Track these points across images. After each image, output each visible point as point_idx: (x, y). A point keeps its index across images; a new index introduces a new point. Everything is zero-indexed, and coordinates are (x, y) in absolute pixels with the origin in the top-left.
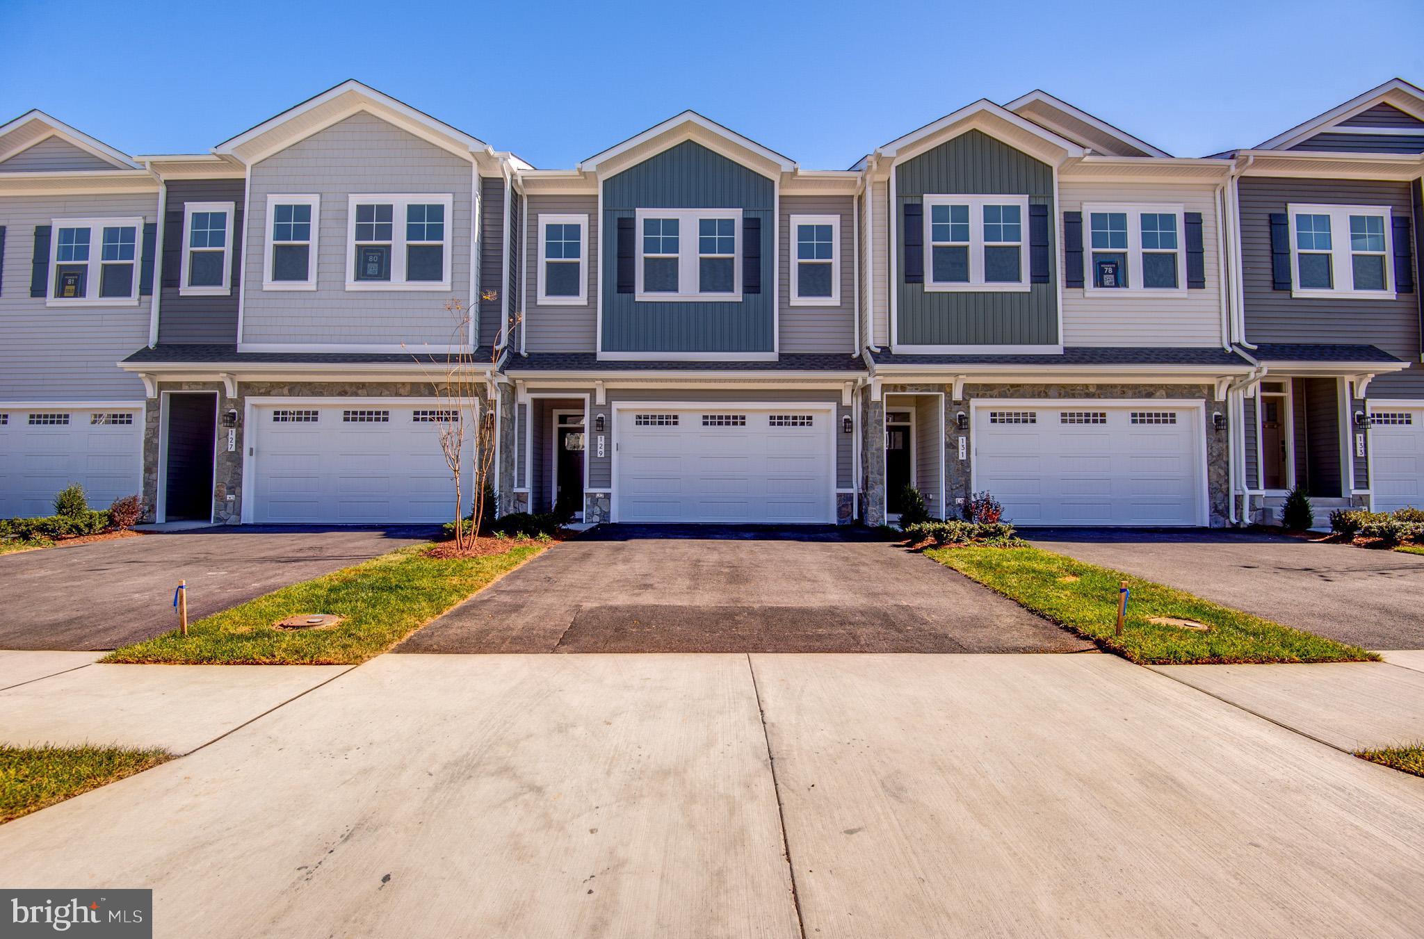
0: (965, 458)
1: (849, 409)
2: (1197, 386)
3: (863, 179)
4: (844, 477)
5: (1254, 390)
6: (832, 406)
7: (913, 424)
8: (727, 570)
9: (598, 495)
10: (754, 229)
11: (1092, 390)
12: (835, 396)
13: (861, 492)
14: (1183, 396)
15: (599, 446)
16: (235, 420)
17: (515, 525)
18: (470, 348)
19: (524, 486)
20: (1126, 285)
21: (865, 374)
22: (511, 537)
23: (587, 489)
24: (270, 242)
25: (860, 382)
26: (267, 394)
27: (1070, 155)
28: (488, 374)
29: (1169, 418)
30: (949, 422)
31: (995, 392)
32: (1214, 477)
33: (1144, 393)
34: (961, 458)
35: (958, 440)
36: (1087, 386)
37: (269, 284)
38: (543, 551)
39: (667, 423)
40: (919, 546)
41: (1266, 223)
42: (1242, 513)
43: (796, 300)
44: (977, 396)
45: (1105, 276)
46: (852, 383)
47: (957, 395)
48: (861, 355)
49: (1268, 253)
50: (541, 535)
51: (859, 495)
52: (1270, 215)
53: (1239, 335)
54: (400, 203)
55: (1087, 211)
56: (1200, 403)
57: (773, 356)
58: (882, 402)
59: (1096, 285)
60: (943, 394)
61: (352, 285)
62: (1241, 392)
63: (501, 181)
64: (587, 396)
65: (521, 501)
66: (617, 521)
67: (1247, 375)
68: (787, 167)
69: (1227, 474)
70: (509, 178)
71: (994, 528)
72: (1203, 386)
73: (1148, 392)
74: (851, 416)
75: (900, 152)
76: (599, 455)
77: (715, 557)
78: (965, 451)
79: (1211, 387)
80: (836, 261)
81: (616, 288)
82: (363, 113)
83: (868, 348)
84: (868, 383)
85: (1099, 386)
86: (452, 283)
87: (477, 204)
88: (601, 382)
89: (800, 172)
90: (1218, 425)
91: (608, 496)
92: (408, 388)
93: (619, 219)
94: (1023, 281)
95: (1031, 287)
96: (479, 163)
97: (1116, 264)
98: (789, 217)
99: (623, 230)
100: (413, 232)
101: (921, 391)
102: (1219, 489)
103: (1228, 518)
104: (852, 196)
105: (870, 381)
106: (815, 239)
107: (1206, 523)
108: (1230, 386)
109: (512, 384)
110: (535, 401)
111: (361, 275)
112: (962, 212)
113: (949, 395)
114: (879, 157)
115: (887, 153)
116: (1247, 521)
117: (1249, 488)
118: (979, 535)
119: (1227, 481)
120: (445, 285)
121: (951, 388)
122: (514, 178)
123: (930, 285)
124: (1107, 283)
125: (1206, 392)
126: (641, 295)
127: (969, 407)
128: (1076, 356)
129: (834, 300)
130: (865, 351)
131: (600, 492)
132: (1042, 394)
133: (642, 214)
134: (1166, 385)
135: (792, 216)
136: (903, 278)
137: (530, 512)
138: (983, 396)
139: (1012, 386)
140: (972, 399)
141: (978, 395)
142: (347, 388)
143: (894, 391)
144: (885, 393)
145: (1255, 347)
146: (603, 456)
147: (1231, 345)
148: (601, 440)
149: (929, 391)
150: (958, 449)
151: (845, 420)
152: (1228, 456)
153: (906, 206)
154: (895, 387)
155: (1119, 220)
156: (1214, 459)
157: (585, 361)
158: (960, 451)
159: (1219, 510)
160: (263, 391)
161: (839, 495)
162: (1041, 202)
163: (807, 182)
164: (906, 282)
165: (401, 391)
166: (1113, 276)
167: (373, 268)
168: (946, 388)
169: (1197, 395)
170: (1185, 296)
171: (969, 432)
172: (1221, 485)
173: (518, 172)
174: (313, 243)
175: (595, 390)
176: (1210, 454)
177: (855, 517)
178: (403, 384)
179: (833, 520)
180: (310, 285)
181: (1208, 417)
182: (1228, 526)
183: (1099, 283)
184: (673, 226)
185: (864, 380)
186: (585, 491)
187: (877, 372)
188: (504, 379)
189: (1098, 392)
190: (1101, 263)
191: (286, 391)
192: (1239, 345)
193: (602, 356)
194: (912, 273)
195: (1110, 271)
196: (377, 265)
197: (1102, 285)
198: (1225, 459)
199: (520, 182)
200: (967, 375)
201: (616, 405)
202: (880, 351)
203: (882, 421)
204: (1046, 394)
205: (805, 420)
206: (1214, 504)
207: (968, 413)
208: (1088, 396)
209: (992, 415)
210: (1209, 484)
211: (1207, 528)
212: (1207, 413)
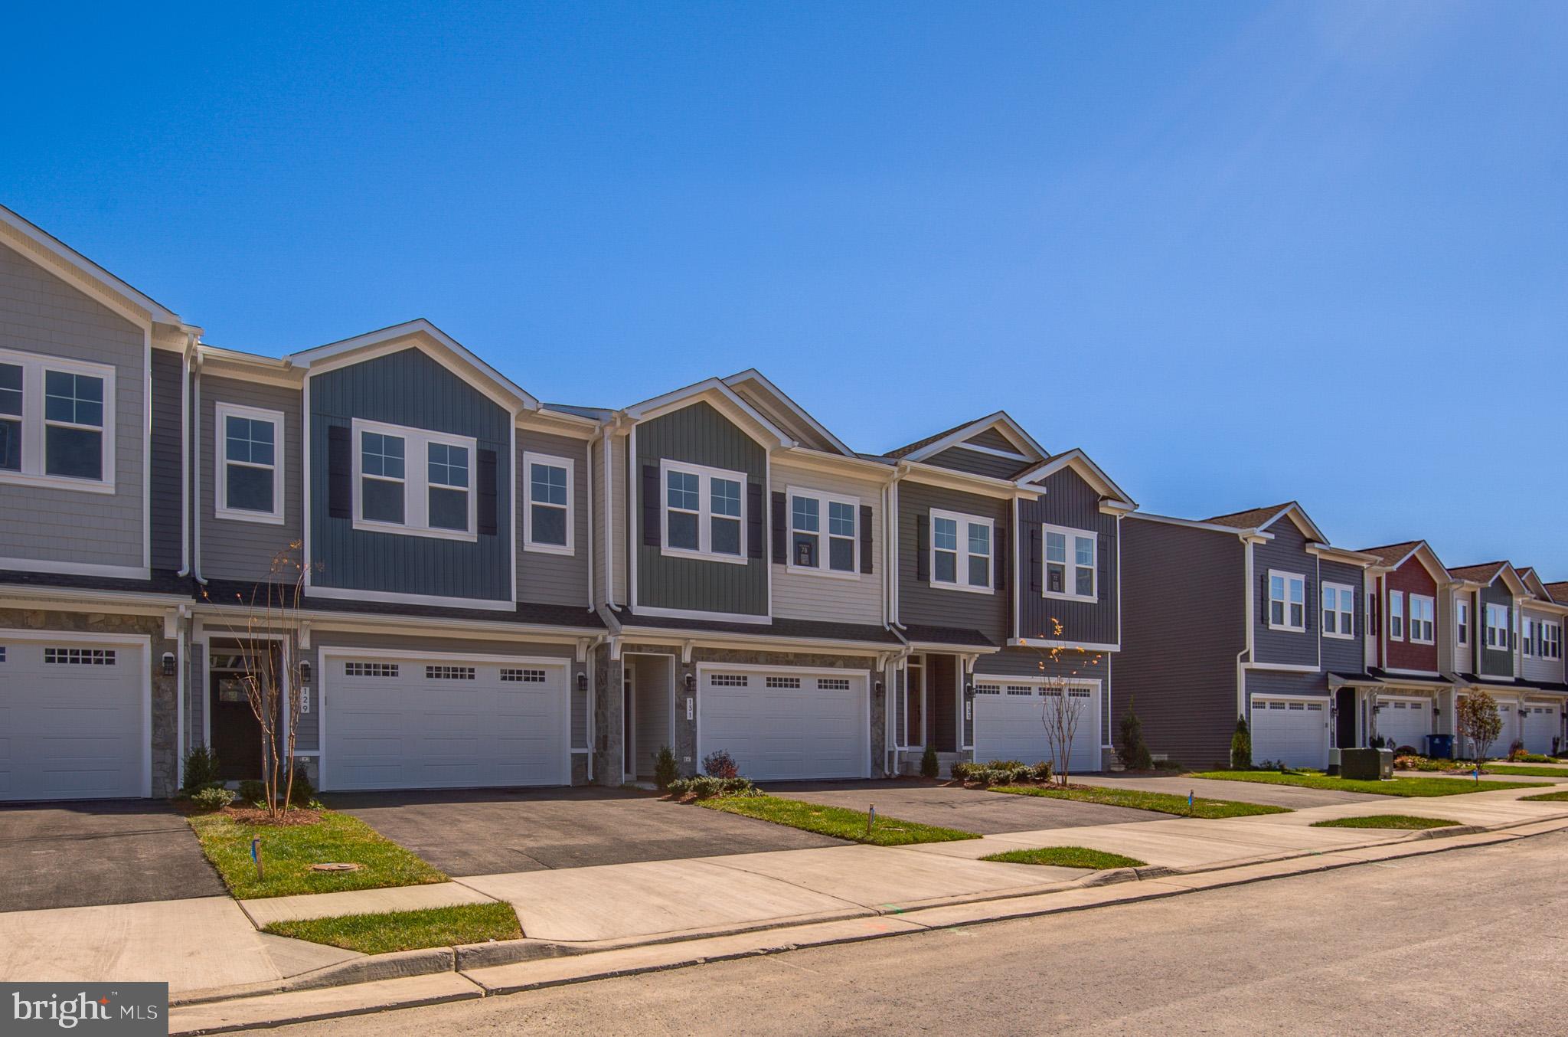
0: (692, 718)
1: (583, 666)
2: (865, 658)
4: (578, 738)
5: (903, 664)
6: (567, 662)
7: (633, 681)
9: (302, 759)
10: (490, 465)
11: (791, 658)
12: (570, 651)
13: (596, 751)
14: (855, 667)
15: (303, 699)
18: (144, 572)
20: (817, 566)
21: (605, 632)
25: (600, 639)
27: (782, 445)
29: (844, 685)
30: (679, 683)
31: (717, 656)
32: (875, 736)
34: (688, 718)
35: (686, 702)
36: (787, 654)
39: (384, 674)
41: (915, 522)
42: (893, 766)
43: (530, 546)
45: (802, 555)
46: (589, 639)
47: (687, 658)
48: (596, 610)
49: (916, 548)
51: (594, 755)
52: (918, 516)
53: (894, 618)
54: (36, 366)
55: (791, 493)
57: (510, 606)
58: (620, 661)
59: (795, 563)
60: (674, 655)
62: (895, 665)
64: (287, 638)
66: (324, 790)
67: (899, 651)
68: (529, 404)
69: (884, 733)
70: (189, 354)
72: (869, 657)
73: (829, 661)
74: (585, 673)
75: (641, 414)
76: (302, 710)
78: (692, 712)
80: (570, 508)
81: (327, 511)
83: (608, 605)
84: (608, 642)
85: (796, 655)
86: (116, 481)
88: (306, 623)
89: (541, 411)
90: (878, 692)
91: (315, 760)
92: (42, 618)
93: (331, 428)
94: (742, 554)
95: (748, 561)
96: (153, 333)
97: (811, 545)
98: (524, 453)
99: (335, 441)
101: (655, 652)
102: (878, 746)
103: (883, 770)
104: (587, 442)
105: (610, 639)
106: (549, 482)
107: (869, 776)
108: (887, 660)
110: (213, 641)
112: (693, 481)
113: (679, 657)
114: (623, 416)
115: (629, 413)
116: (897, 772)
117: (899, 746)
119: (884, 739)
120: (106, 487)
121: (681, 650)
123: (666, 549)
124: (803, 562)
125: (870, 663)
126: (360, 522)
127: (695, 669)
128: (782, 627)
129: (568, 549)
130: (606, 607)
131: (305, 755)
132: (753, 660)
133: (360, 427)
134: (844, 656)
135: (527, 452)
136: (642, 538)
138: (707, 660)
139: (731, 651)
140: (698, 663)
141: (703, 658)
143: (632, 650)
144: (623, 653)
145: (904, 628)
146: (307, 711)
147: (889, 624)
148: (305, 692)
149: (662, 652)
150: (686, 709)
151: (579, 677)
152: (884, 719)
153: (644, 466)
154: (633, 647)
155: (814, 506)
156: (875, 721)
157: (287, 595)
158: (688, 712)
159: (877, 764)
161: (573, 755)
162: (756, 481)
163: (545, 420)
164: (645, 544)
165: (32, 621)
166: (807, 556)
168: (676, 650)
169: (864, 666)
170: (858, 579)
171: (695, 694)
172: (879, 743)
175: (298, 631)
176: (872, 717)
177: (590, 777)
178: (36, 611)
179: (568, 780)
181: (872, 685)
182: (883, 777)
183: (798, 562)
184: (396, 445)
185: (604, 638)
186: (286, 754)
187: (617, 631)
189: (795, 659)
190: (800, 541)
192: (894, 625)
193: (310, 591)
194: (650, 535)
195: (806, 551)
197: (800, 564)
198: (882, 720)
200: (697, 639)
201: (324, 651)
202: (620, 609)
203: (620, 680)
204: (756, 659)
205: (538, 676)
206: (875, 758)
207: (695, 675)
208: (789, 663)
209: (713, 677)
210: (872, 741)
211: (868, 779)
212: (871, 681)
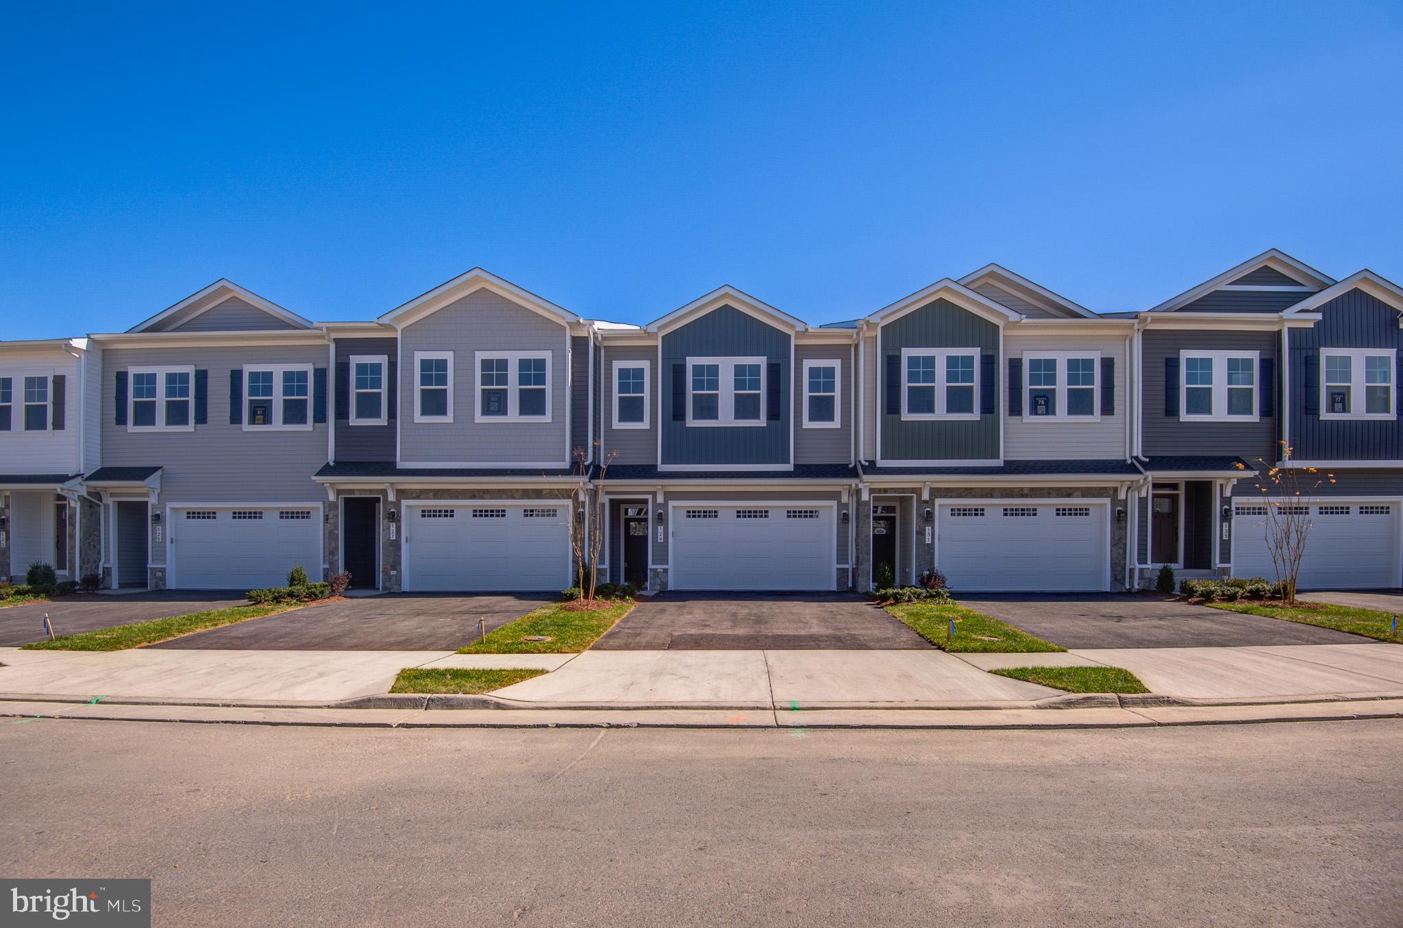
0: (930, 542)
1: (846, 505)
2: (1104, 489)
3: (858, 334)
4: (842, 556)
5: (1147, 491)
6: (834, 503)
7: (897, 515)
8: (754, 618)
9: (659, 570)
10: (776, 373)
11: (1026, 492)
12: (835, 496)
13: (854, 566)
14: (1094, 496)
15: (659, 534)
16: (394, 517)
17: (605, 592)
18: (566, 464)
19: (604, 564)
20: (1054, 413)
21: (857, 481)
22: (607, 599)
23: (650, 566)
24: (418, 387)
25: (854, 486)
26: (418, 497)
27: (1010, 320)
28: (582, 484)
29: (1083, 512)
30: (919, 515)
31: (954, 494)
32: (1115, 555)
33: (1065, 493)
34: (927, 542)
35: (925, 529)
36: (1022, 489)
37: (419, 418)
38: (633, 608)
39: (710, 516)
40: (884, 604)
41: (1164, 365)
42: (1133, 581)
43: (807, 424)
44: (941, 497)
45: (1038, 407)
46: (848, 487)
48: (855, 465)
49: (1163, 388)
50: (628, 598)
51: (853, 569)
52: (1167, 359)
53: (1138, 451)
54: (514, 358)
55: (1027, 357)
56: (1107, 501)
57: (789, 467)
58: (870, 501)
59: (1031, 414)
60: (915, 495)
61: (479, 418)
62: (1137, 493)
63: (586, 339)
64: (650, 497)
65: (602, 575)
66: (673, 589)
67: (1138, 481)
68: (800, 327)
69: (1125, 553)
70: (592, 336)
71: (936, 592)
72: (1110, 488)
73: (1068, 493)
74: (848, 511)
75: (882, 318)
76: (659, 541)
77: (746, 611)
78: (930, 537)
79: (1116, 489)
80: (837, 394)
81: (671, 417)
82: (483, 289)
83: (860, 461)
84: (860, 487)
85: (1032, 489)
86: (553, 416)
87: (570, 357)
88: (660, 487)
89: (810, 330)
90: (1120, 517)
91: (666, 571)
92: (520, 493)
93: (674, 365)
94: (975, 412)
95: (981, 417)
96: (570, 328)
97: (1048, 398)
98: (802, 361)
99: (677, 374)
100: (523, 379)
101: (899, 493)
102: (1118, 564)
103: (1125, 585)
104: (850, 345)
105: (861, 486)
106: (822, 378)
107: (1108, 590)
108: (1129, 488)
109: (595, 489)
110: (612, 501)
111: (486, 411)
112: (930, 361)
113: (919, 496)
114: (868, 323)
115: (872, 320)
116: (1136, 587)
117: (1139, 563)
118: (926, 597)
119: (1125, 558)
120: (547, 418)
121: (921, 491)
122: (596, 336)
123: (906, 416)
124: (1039, 412)
125: (1111, 492)
126: (691, 422)
127: (934, 505)
128: (1013, 467)
129: (836, 424)
130: (858, 463)
131: (660, 567)
132: (989, 495)
133: (691, 361)
134: (1081, 488)
135: (804, 360)
136: (885, 411)
137: (608, 582)
138: (945, 497)
139: (966, 489)
140: (936, 499)
141: (941, 495)
142: (476, 493)
143: (879, 493)
144: (872, 495)
145: (1147, 460)
146: (662, 541)
147: (1132, 457)
148: (661, 529)
149: (905, 493)
150: (925, 535)
151: (844, 514)
152: (1126, 539)
153: (888, 356)
154: (879, 490)
155: (1051, 364)
156: (1116, 542)
157: (648, 471)
158: (927, 537)
159: (1117, 578)
160: (414, 495)
161: (838, 569)
162: (990, 353)
163: (814, 336)
164: (888, 413)
165: (516, 495)
166: (1044, 407)
167: (494, 406)
168: (917, 492)
169: (1104, 495)
170: (1099, 421)
171: (934, 523)
172: (1120, 561)
173: (599, 332)
174: (450, 387)
175: (656, 492)
176: (1112, 539)
177: (850, 585)
178: (517, 490)
179: (834, 587)
180: (448, 419)
181: (1113, 511)
182: (1124, 591)
183: (1034, 411)
184: (714, 370)
185: (857, 485)
186: (649, 567)
187: (865, 481)
188: (591, 486)
189: (1031, 493)
190: (1036, 395)
191: (431, 495)
192: (1137, 458)
193: (662, 468)
194: (892, 406)
195: (1043, 402)
196: (497, 404)
197: (1036, 414)
198: (1124, 542)
199: (600, 338)
200: (931, 482)
201: (671, 504)
202: (867, 464)
203: (869, 515)
204: (991, 494)
205: (811, 514)
206: (1115, 574)
207: (933, 508)
208: (1023, 496)
209: (952, 510)
210: (1111, 560)
211: (1108, 592)
212: (1111, 508)
